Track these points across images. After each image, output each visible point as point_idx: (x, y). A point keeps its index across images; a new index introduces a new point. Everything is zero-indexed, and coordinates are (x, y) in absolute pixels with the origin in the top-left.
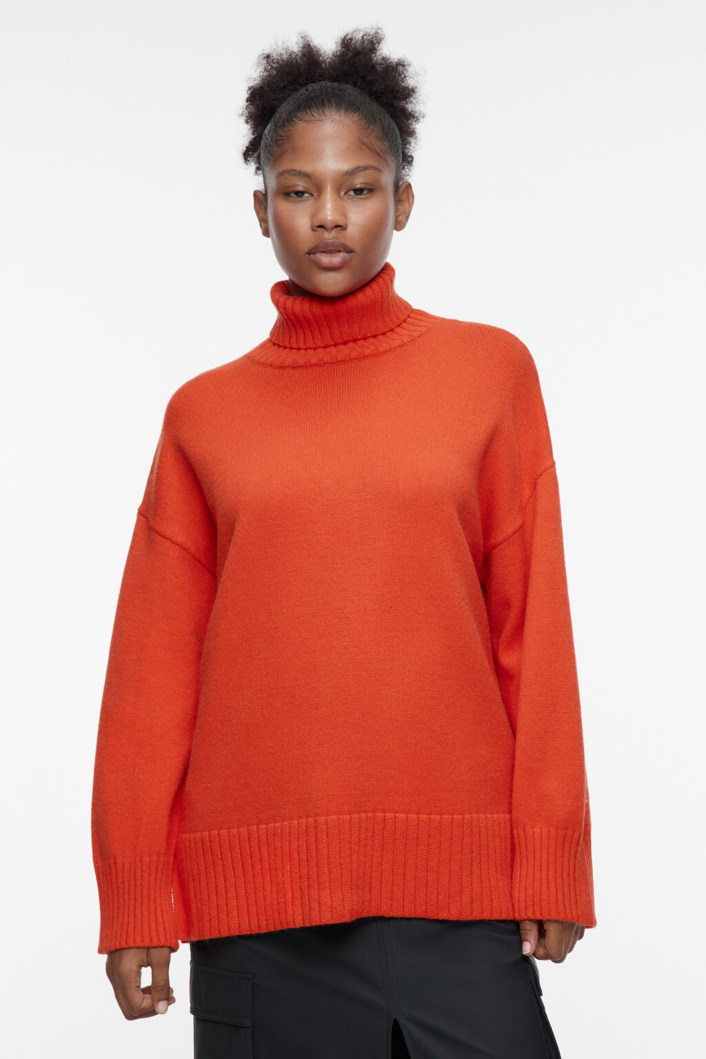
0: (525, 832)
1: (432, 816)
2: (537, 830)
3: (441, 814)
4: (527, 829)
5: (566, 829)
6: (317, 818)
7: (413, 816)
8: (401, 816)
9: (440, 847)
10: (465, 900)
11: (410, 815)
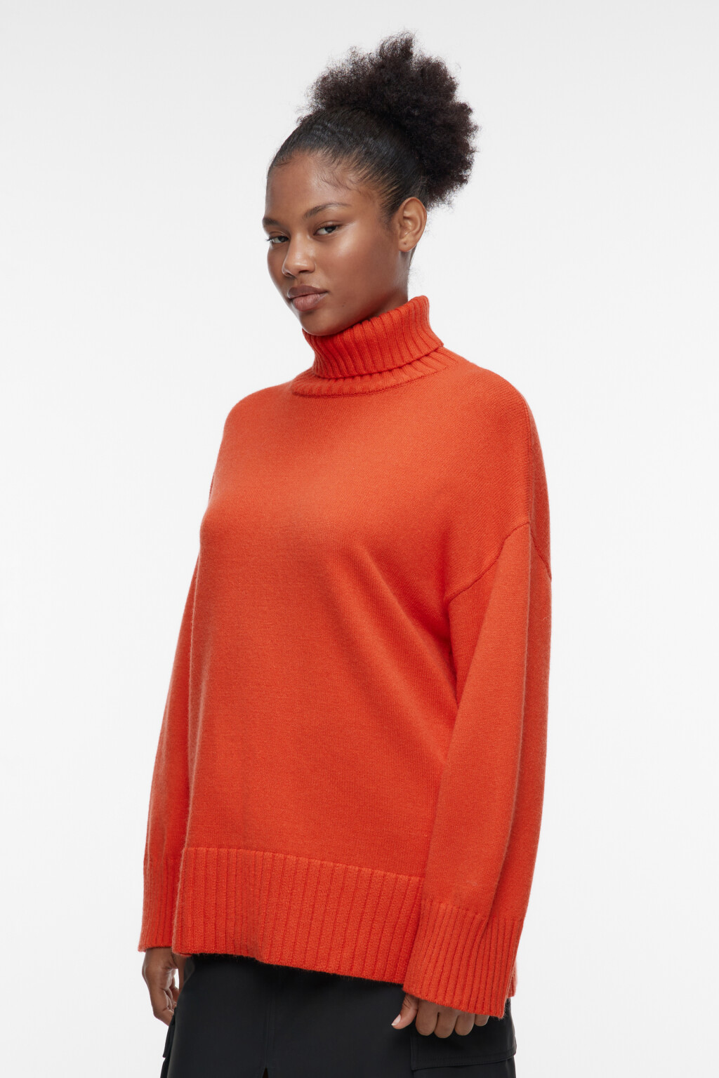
0: (431, 905)
1: (325, 862)
2: (443, 906)
3: (335, 861)
4: (434, 903)
5: (467, 910)
6: (231, 850)
7: (304, 860)
8: (292, 858)
9: (328, 895)
10: (347, 954)
11: (301, 858)
